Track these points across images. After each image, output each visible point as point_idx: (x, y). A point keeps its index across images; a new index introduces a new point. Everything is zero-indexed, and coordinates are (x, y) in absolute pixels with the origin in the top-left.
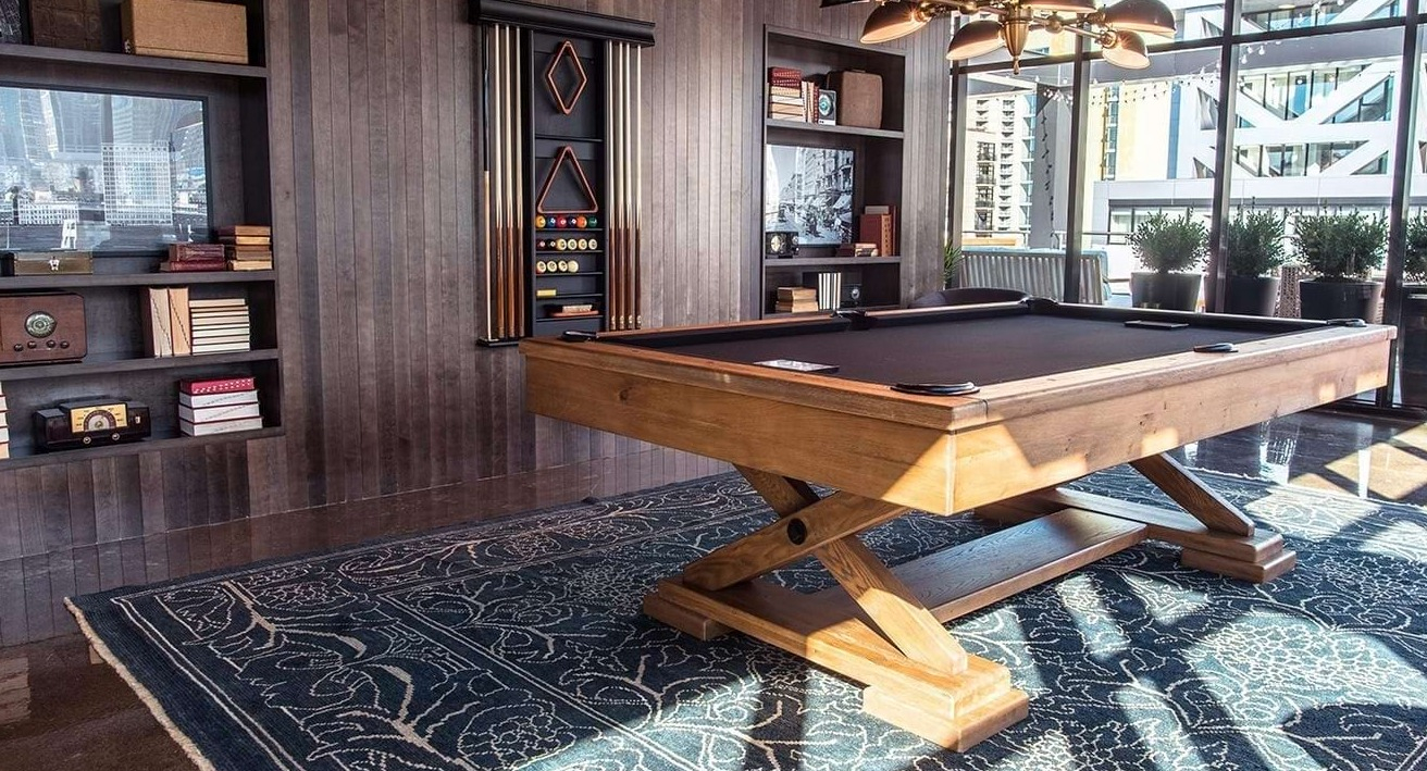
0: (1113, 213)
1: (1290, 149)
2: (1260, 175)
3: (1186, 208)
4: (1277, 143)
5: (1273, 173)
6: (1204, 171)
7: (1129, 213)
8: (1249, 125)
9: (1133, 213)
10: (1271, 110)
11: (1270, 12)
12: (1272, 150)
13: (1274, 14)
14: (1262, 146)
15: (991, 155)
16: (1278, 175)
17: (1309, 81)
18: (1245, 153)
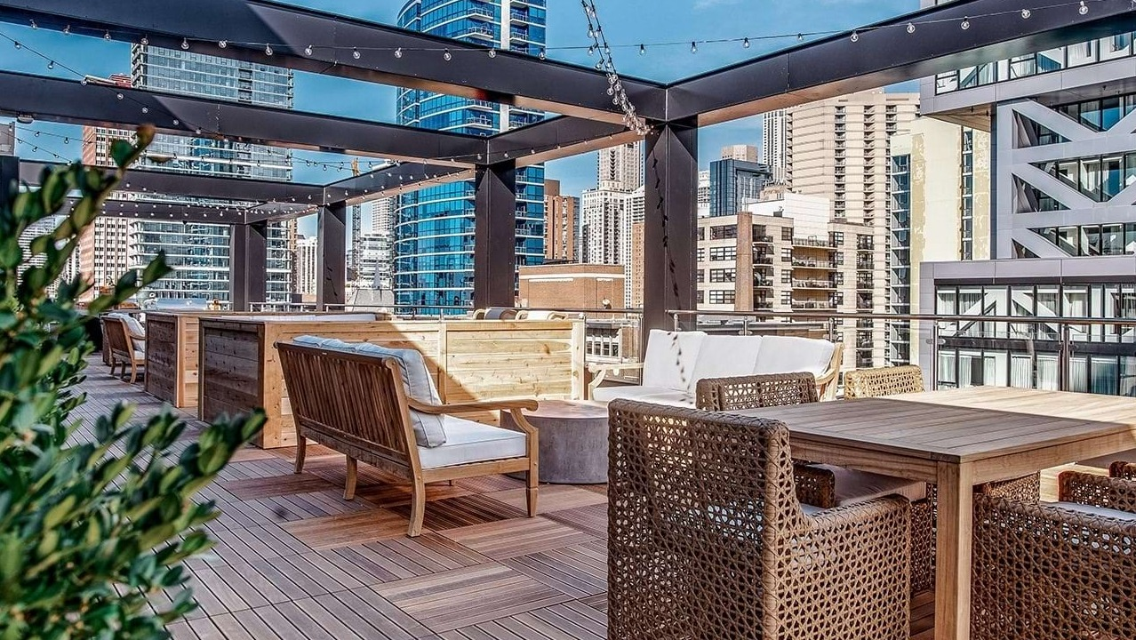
0: (938, 292)
1: (1108, 230)
2: (1080, 255)
3: (1007, 287)
4: (1094, 223)
5: (1092, 252)
6: (1024, 250)
7: (954, 292)
8: (1066, 208)
9: (958, 292)
10: (1086, 193)
11: (1079, 103)
12: (1090, 231)
13: (1084, 106)
14: (1079, 227)
15: (869, 245)
16: (1098, 254)
17: (1121, 166)
18: (1064, 234)
